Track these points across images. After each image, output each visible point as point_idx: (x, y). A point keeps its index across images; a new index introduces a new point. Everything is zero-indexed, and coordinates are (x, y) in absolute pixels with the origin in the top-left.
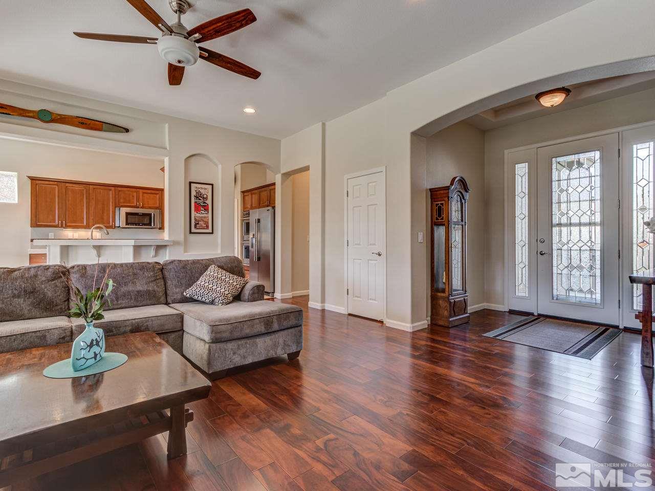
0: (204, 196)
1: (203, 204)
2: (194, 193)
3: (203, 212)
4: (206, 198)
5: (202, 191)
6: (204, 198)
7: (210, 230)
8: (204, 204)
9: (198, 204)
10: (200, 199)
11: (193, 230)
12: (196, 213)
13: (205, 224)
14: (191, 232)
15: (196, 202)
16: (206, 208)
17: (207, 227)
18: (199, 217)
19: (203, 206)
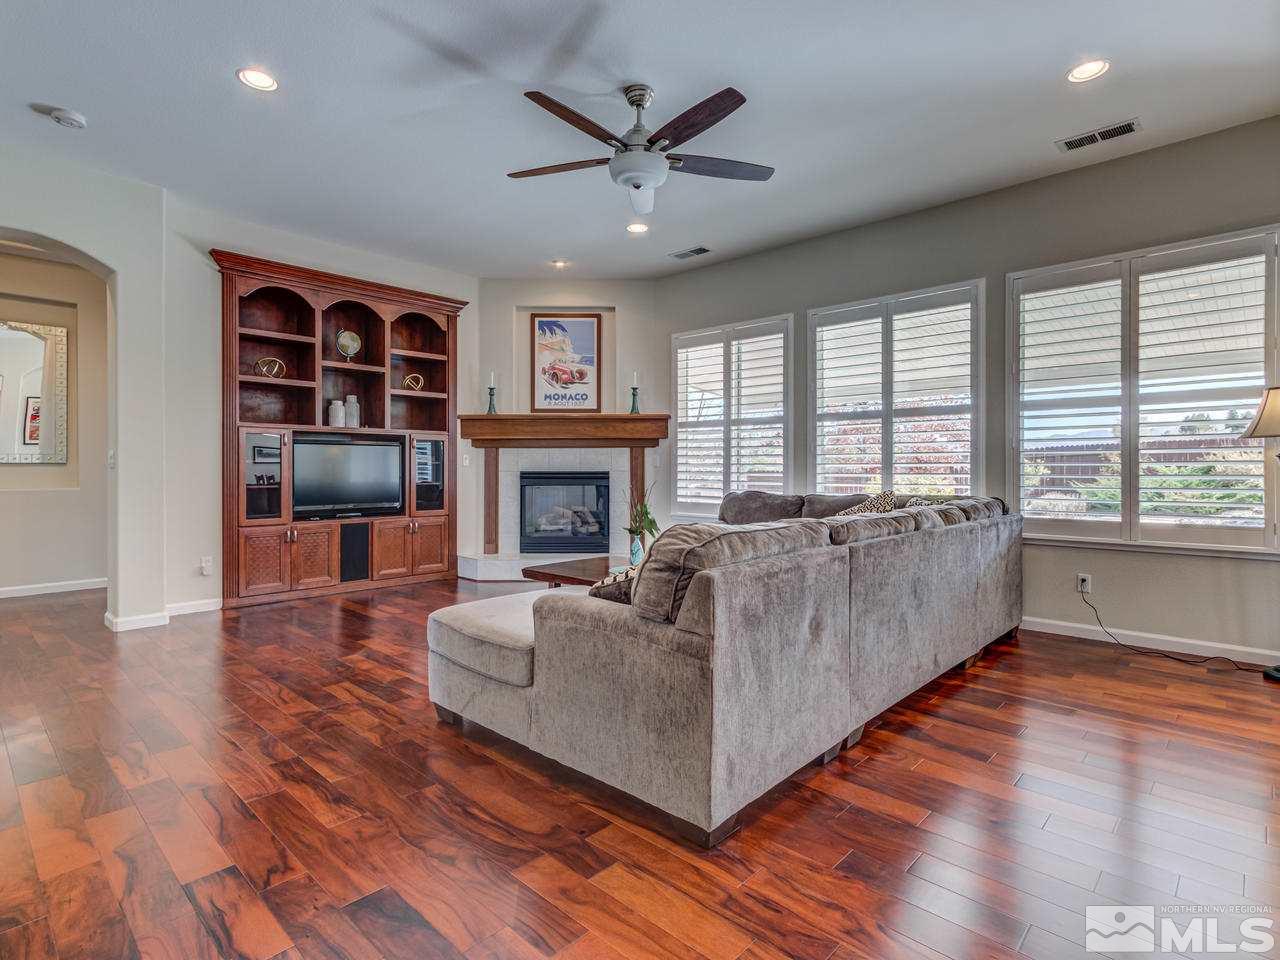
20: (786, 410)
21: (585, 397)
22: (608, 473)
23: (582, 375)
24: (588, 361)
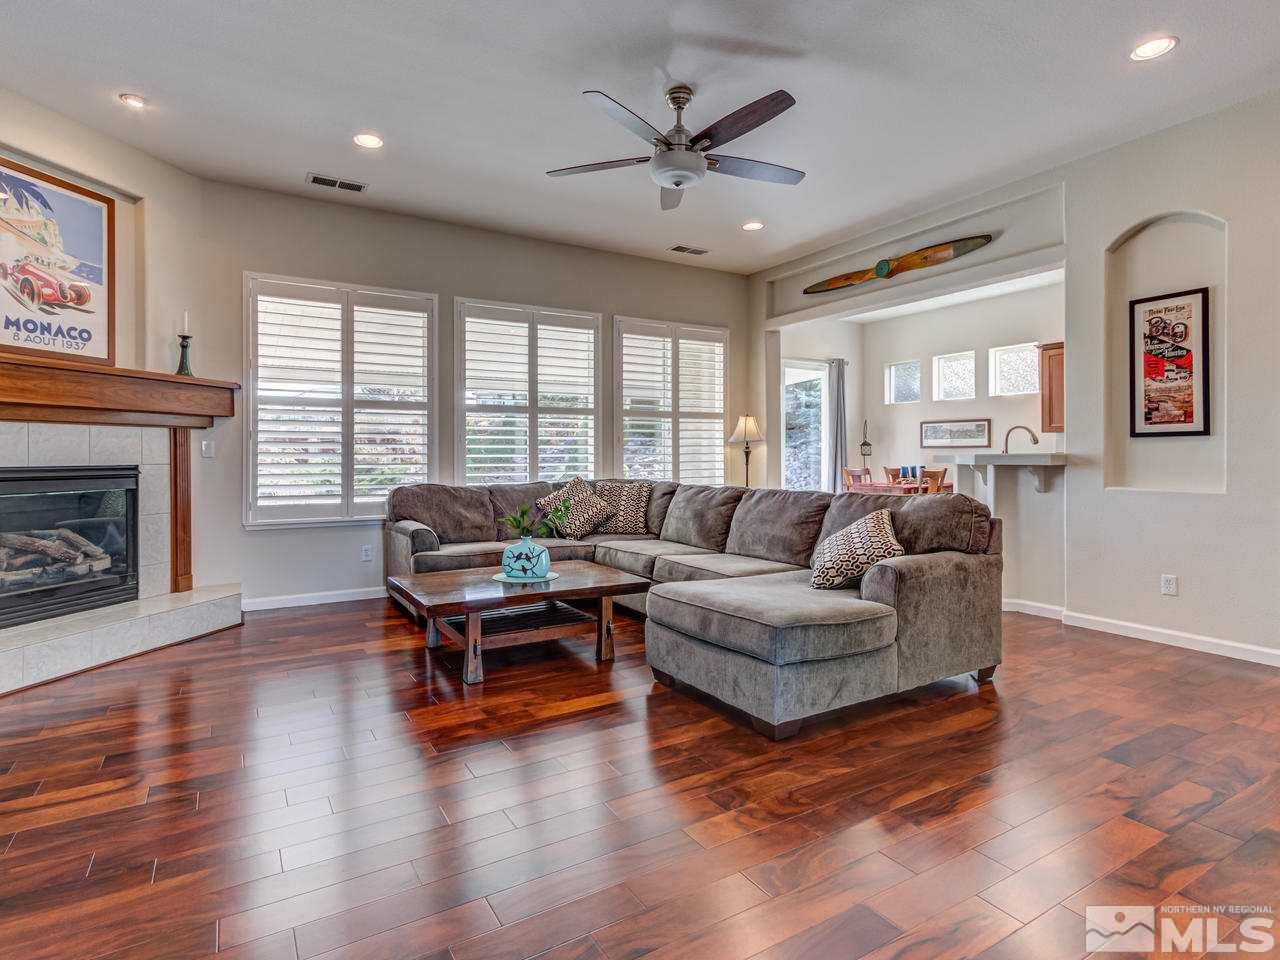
0: (1177, 330)
1: (1173, 354)
2: (1142, 328)
3: (1172, 375)
4: (1185, 335)
5: (1171, 318)
6: (1175, 335)
7: (1198, 424)
8: (1179, 352)
9: (1156, 355)
10: (1162, 342)
11: (1141, 426)
12: (1149, 381)
13: (1180, 408)
14: (1134, 434)
15: (1148, 353)
16: (1183, 362)
17: (1188, 416)
18: (1162, 390)
19: (1172, 360)
20: (430, 396)
21: (85, 335)
22: (136, 468)
23: (81, 298)
24: (92, 274)
